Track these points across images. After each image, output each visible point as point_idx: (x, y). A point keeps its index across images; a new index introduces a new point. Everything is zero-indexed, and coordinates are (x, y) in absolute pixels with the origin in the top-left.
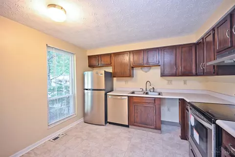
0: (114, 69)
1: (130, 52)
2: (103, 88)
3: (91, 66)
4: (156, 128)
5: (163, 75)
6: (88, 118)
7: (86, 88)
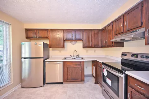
0: (50, 41)
1: (63, 30)
2: (42, 56)
3: (28, 38)
4: (82, 81)
5: (85, 47)
6: (24, 84)
7: (23, 56)
